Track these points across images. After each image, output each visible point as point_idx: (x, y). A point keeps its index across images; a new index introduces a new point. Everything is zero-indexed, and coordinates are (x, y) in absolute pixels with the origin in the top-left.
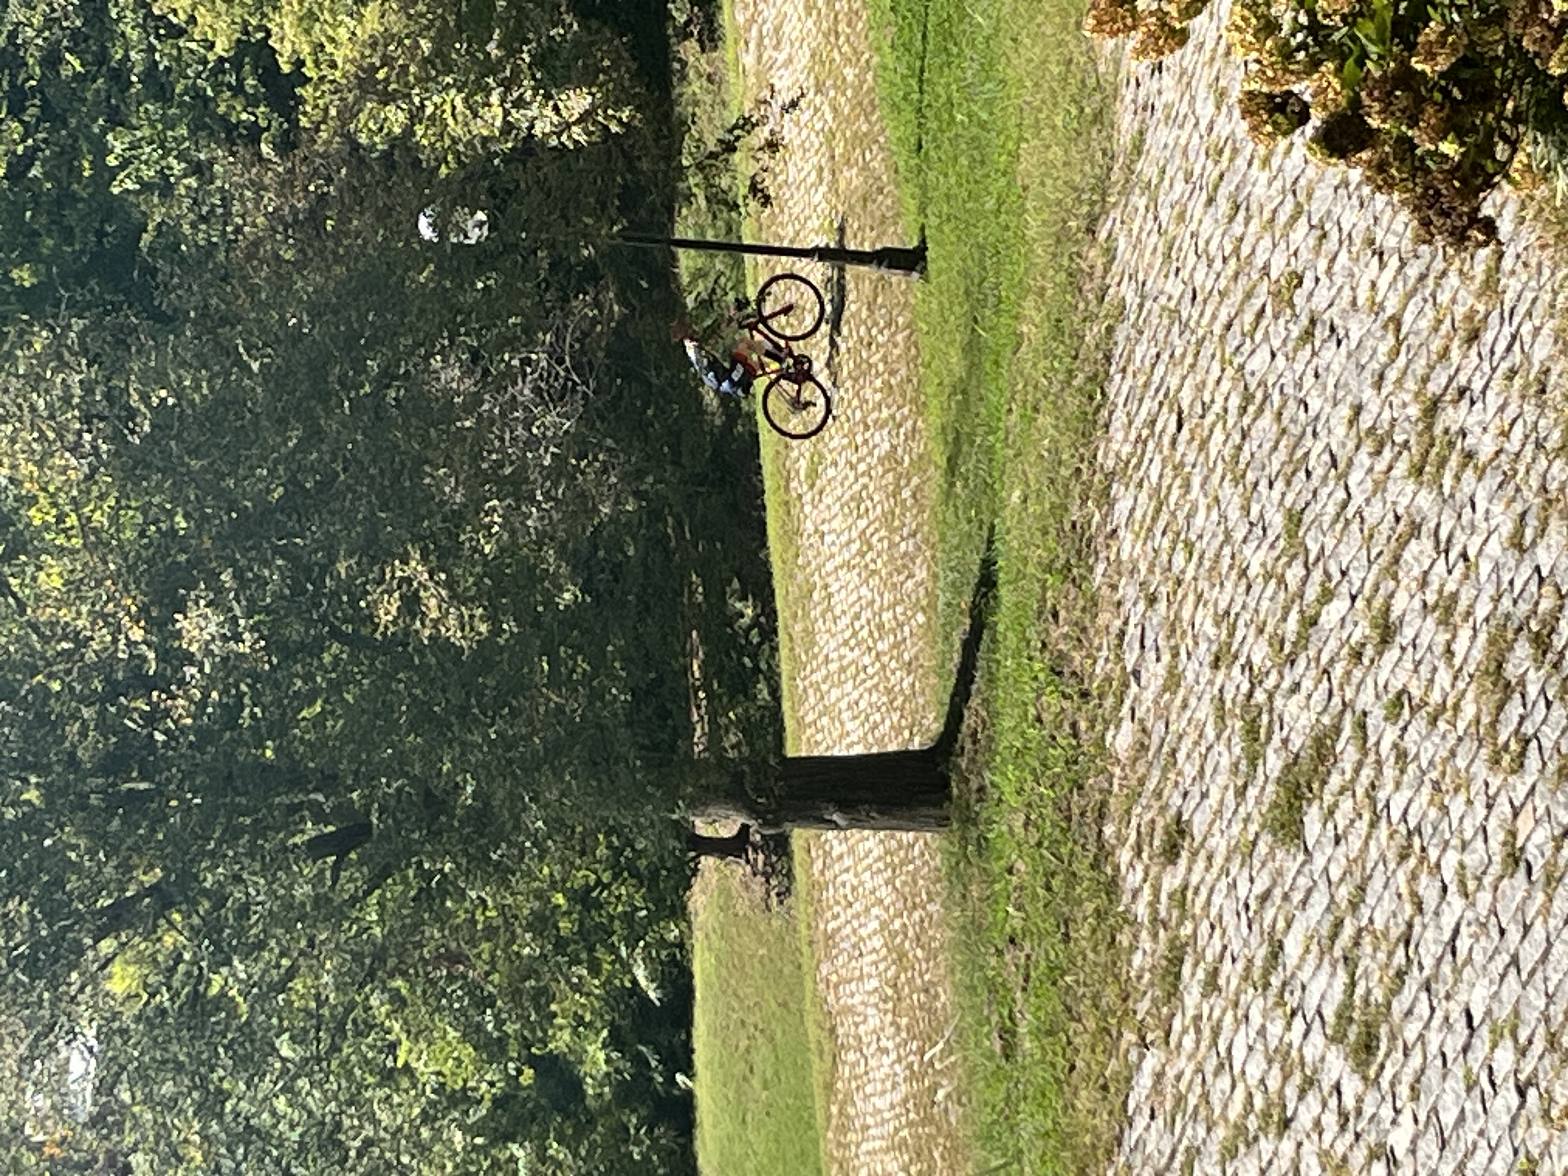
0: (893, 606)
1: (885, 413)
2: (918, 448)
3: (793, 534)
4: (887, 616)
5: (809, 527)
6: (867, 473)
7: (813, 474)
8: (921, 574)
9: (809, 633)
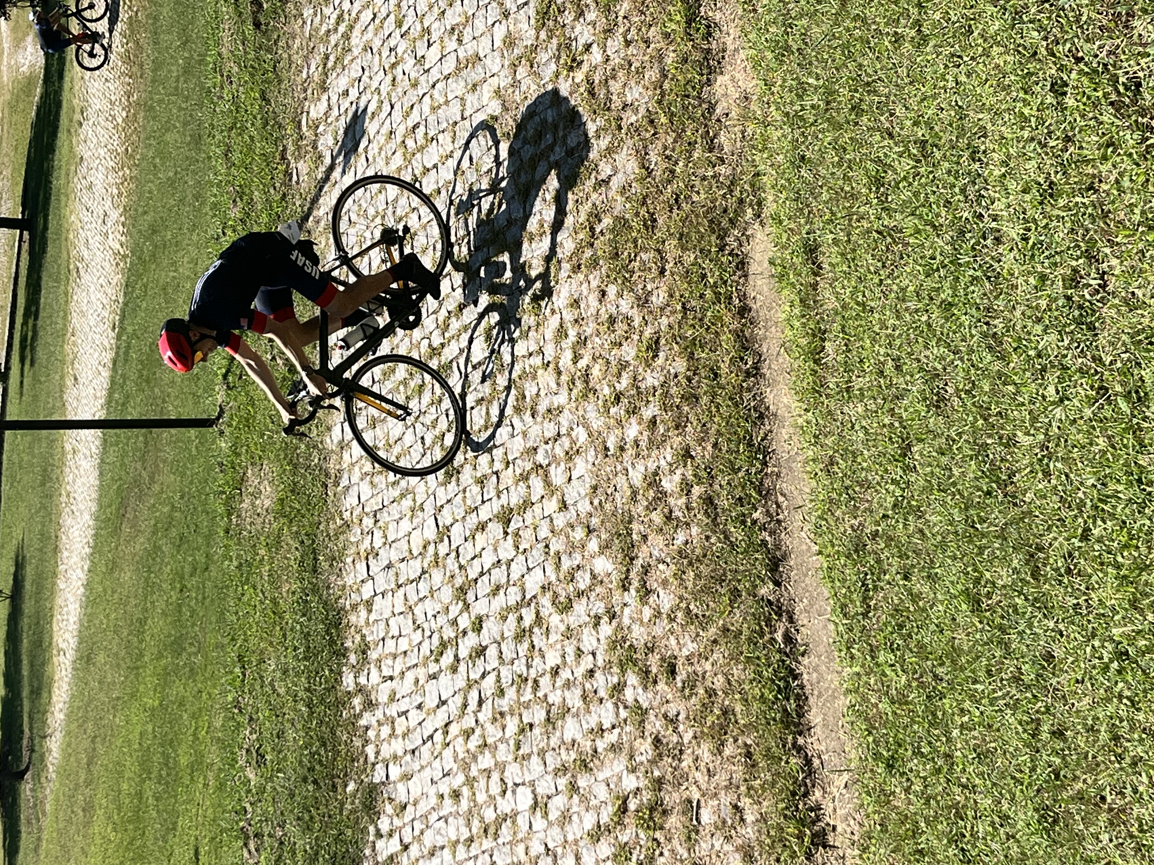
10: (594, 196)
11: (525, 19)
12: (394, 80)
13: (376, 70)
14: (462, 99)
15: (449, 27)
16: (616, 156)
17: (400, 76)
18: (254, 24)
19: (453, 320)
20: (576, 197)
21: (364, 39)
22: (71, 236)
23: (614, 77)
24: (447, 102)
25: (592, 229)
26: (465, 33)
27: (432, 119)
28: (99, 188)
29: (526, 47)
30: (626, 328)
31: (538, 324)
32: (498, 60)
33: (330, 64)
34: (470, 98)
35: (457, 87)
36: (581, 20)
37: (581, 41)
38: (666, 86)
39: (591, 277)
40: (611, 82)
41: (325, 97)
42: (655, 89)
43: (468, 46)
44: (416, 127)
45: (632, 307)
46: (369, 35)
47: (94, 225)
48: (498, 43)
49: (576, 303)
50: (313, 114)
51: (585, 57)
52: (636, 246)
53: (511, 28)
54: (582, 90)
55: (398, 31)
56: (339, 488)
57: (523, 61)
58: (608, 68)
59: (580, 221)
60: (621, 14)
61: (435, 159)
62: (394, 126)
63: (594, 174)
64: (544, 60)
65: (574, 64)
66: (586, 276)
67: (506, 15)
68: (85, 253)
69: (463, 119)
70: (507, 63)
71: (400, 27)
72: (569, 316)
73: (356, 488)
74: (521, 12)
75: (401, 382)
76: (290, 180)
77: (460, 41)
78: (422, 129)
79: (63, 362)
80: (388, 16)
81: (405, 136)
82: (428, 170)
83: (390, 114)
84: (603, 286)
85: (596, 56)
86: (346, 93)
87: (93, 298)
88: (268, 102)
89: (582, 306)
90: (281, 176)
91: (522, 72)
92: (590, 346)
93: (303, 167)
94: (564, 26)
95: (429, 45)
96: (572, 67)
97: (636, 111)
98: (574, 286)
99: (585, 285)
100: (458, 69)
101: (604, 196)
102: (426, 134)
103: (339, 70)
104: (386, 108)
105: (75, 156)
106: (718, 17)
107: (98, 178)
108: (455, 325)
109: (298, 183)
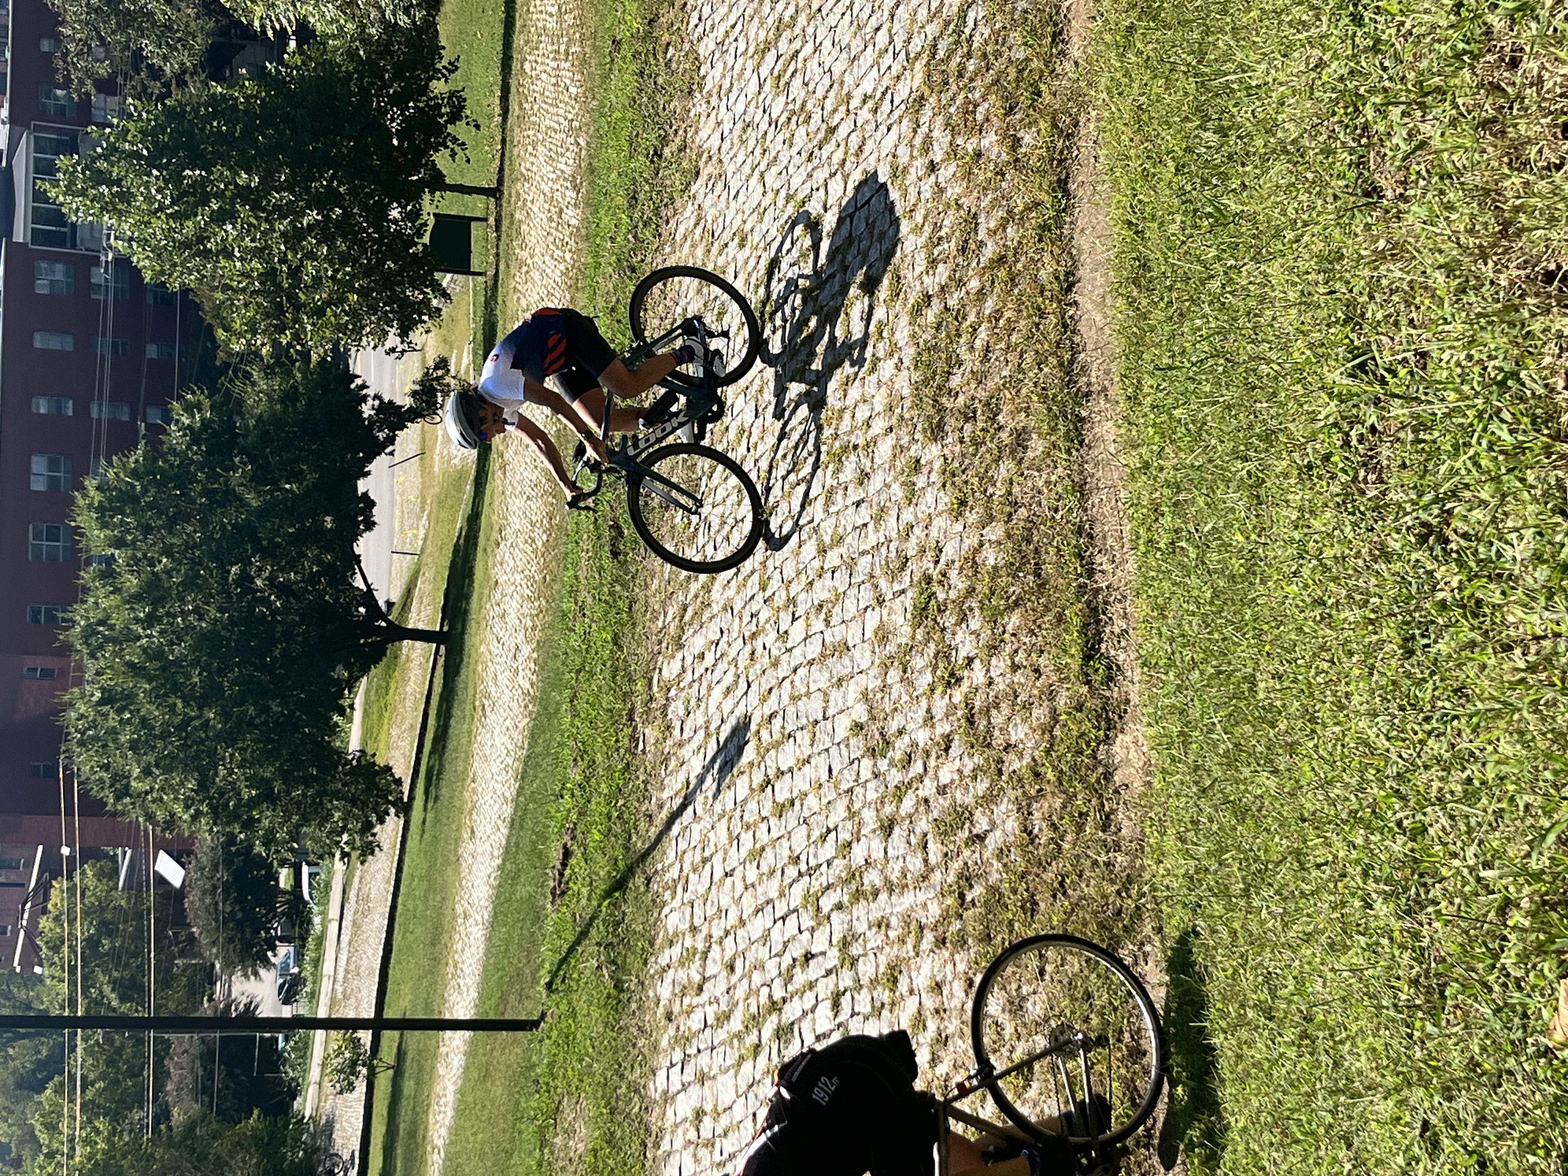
10: (967, 853)
11: (900, 611)
12: (753, 653)
13: (735, 635)
14: (826, 694)
15: (816, 603)
16: (994, 807)
17: (760, 650)
18: (612, 552)
19: (798, 970)
20: (945, 849)
21: (725, 596)
22: (480, 668)
23: (997, 706)
24: (808, 694)
25: (962, 896)
26: (834, 612)
27: (790, 710)
28: (512, 618)
29: (900, 646)
30: (994, 1037)
31: (893, 1004)
32: (868, 654)
33: (687, 618)
34: (835, 695)
35: (820, 678)
36: (964, 626)
37: (963, 653)
38: (1057, 732)
39: (957, 957)
40: (994, 712)
41: (679, 656)
42: (1043, 733)
43: (836, 629)
44: (772, 716)
45: (1003, 1011)
46: (731, 592)
47: (504, 659)
48: (869, 634)
49: (938, 987)
50: (665, 673)
51: (966, 673)
52: (1011, 932)
53: (885, 618)
54: (960, 713)
55: (761, 594)
56: (660, 1152)
57: (896, 664)
58: (991, 694)
59: (949, 880)
60: (1010, 628)
61: (791, 762)
62: (750, 709)
63: (967, 825)
64: (919, 666)
65: (953, 680)
66: (952, 955)
67: (880, 601)
68: (493, 690)
69: (825, 718)
70: (877, 662)
71: (764, 589)
72: (930, 1003)
73: (678, 1155)
74: (898, 600)
75: (735, 1036)
76: (636, 747)
77: (827, 622)
78: (777, 722)
79: (461, 811)
80: (752, 573)
81: (759, 725)
82: (782, 773)
83: (746, 693)
84: (971, 975)
85: (978, 675)
86: (702, 656)
87: (498, 742)
88: (620, 648)
89: (945, 993)
90: (626, 741)
91: (894, 675)
92: (951, 1049)
93: (651, 733)
94: (943, 630)
95: (794, 619)
96: (949, 683)
97: (1021, 756)
98: (937, 964)
99: (949, 967)
100: (823, 655)
101: (977, 855)
102: (783, 727)
103: (696, 626)
104: (743, 686)
105: (489, 578)
106: (1122, 657)
107: (512, 606)
108: (800, 978)
109: (644, 751)
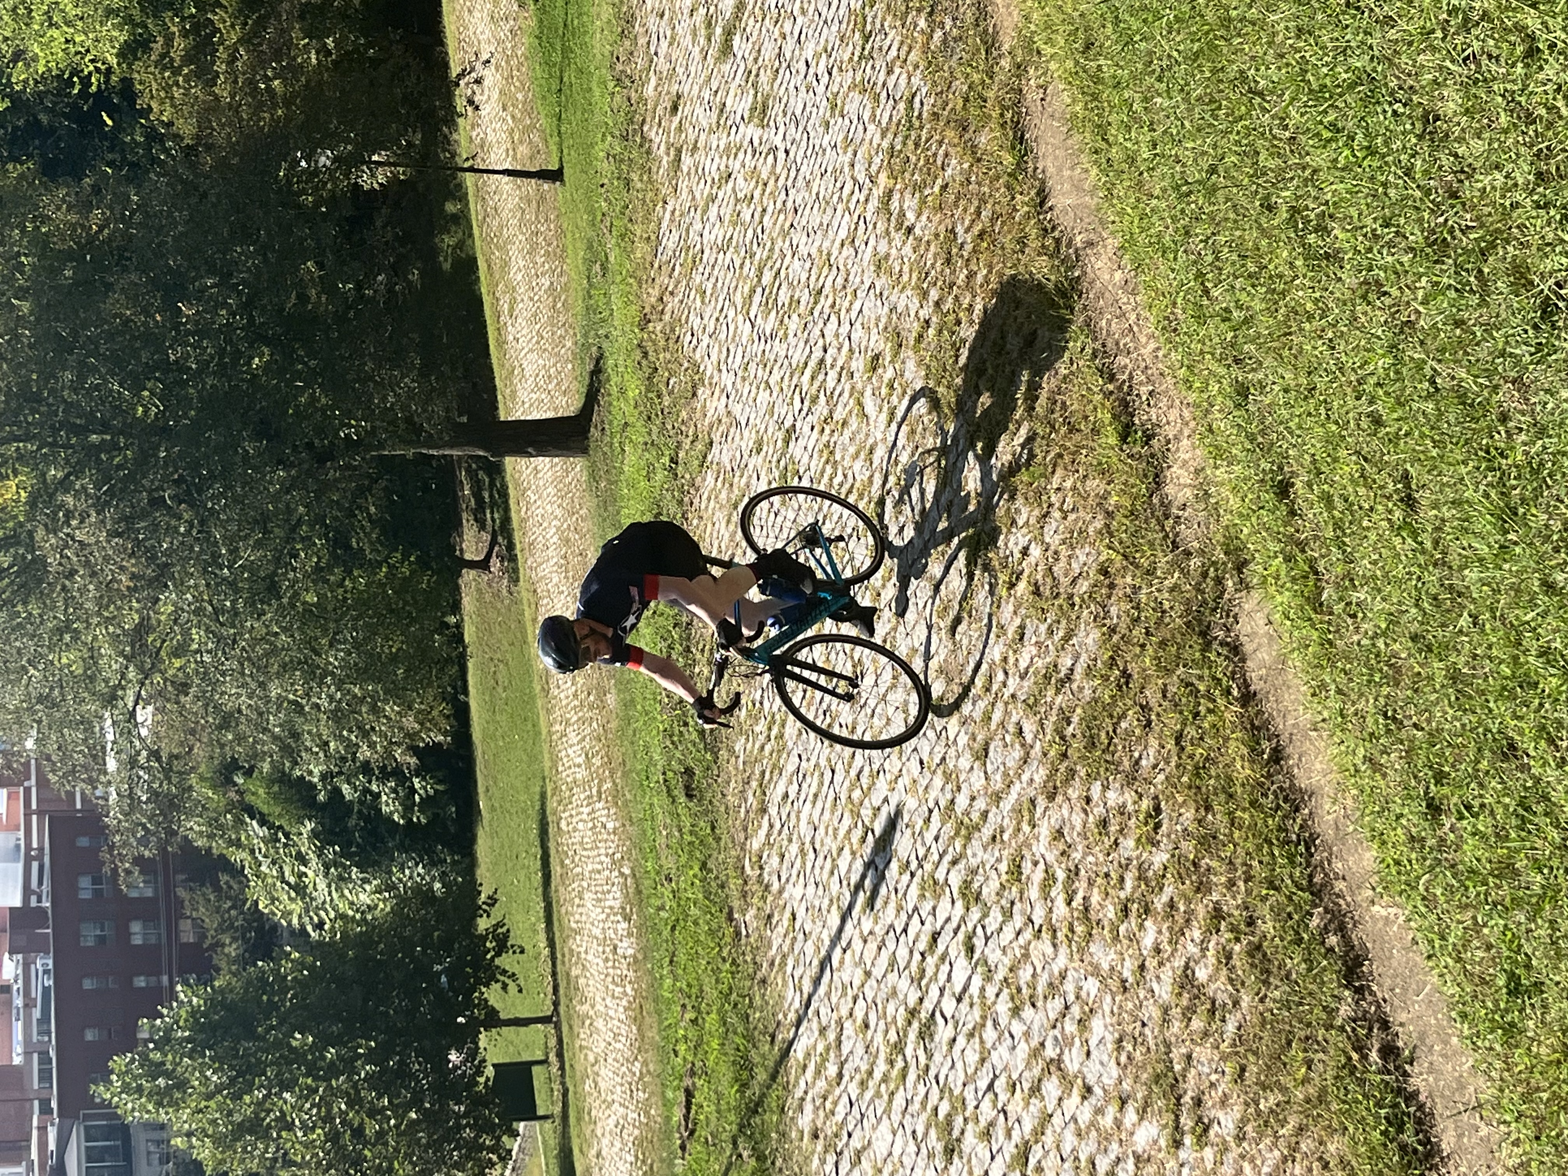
0: (555, 365)
1: (547, 266)
2: (564, 280)
3: (501, 343)
4: (552, 370)
5: (511, 338)
6: (539, 300)
7: (511, 310)
8: (569, 344)
9: (514, 393)
45: (1122, 791)
49: (1058, 834)
51: (1024, 563)
54: (1026, 598)
58: (1050, 555)
59: (1048, 738)
62: (838, 790)
63: (1054, 677)
65: (1014, 580)
66: (1065, 794)
72: (1053, 855)
76: (740, 938)
82: (878, 809)
83: (832, 781)
84: (1085, 792)
85: (1035, 553)
86: (786, 796)
89: (1066, 832)
92: (1083, 872)
93: (751, 914)
97: (1087, 575)
98: (1054, 816)
99: (1065, 806)
101: (1068, 693)
104: (828, 778)
